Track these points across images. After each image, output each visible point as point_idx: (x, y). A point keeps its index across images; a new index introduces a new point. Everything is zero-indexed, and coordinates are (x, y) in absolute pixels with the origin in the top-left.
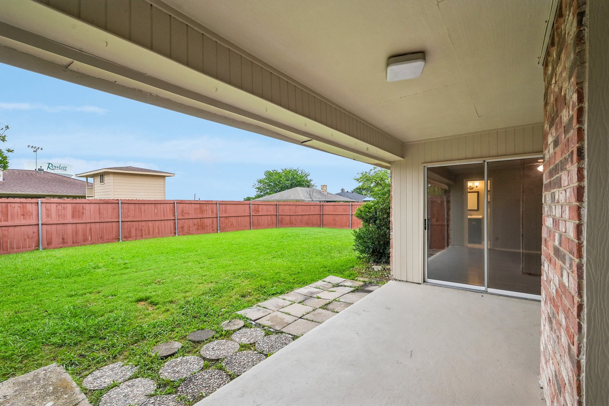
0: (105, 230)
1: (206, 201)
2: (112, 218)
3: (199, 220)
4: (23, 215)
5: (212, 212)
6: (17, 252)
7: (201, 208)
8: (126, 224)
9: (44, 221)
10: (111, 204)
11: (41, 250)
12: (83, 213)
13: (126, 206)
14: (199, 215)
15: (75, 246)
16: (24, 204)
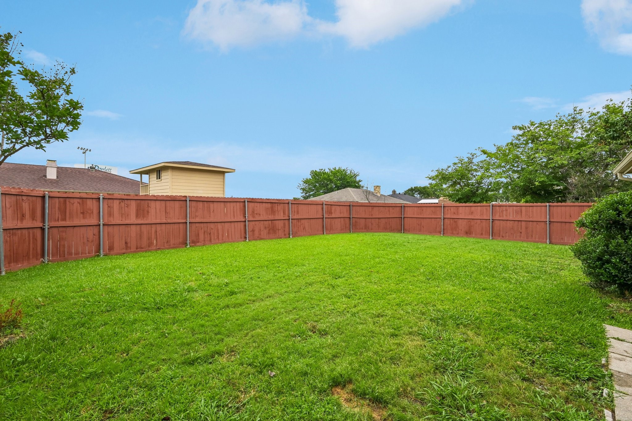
0: (171, 233)
1: (277, 200)
2: (179, 219)
3: (270, 222)
4: (83, 213)
5: (284, 213)
6: (75, 260)
7: (272, 208)
8: (194, 226)
9: (106, 221)
10: (178, 202)
11: (102, 256)
12: (148, 212)
13: (194, 204)
14: (270, 217)
15: (139, 252)
16: (84, 199)
